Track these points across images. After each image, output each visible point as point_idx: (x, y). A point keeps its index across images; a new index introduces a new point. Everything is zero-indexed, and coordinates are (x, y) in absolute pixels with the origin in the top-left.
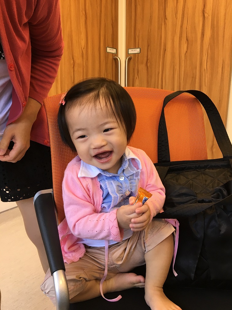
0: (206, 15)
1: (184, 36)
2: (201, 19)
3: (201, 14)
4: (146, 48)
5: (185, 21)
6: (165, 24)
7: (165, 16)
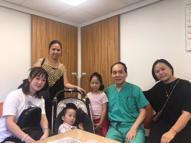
0: (109, 62)
1: (102, 69)
2: (107, 63)
3: (107, 62)
4: (88, 73)
5: (102, 64)
6: (95, 64)
7: (95, 61)
